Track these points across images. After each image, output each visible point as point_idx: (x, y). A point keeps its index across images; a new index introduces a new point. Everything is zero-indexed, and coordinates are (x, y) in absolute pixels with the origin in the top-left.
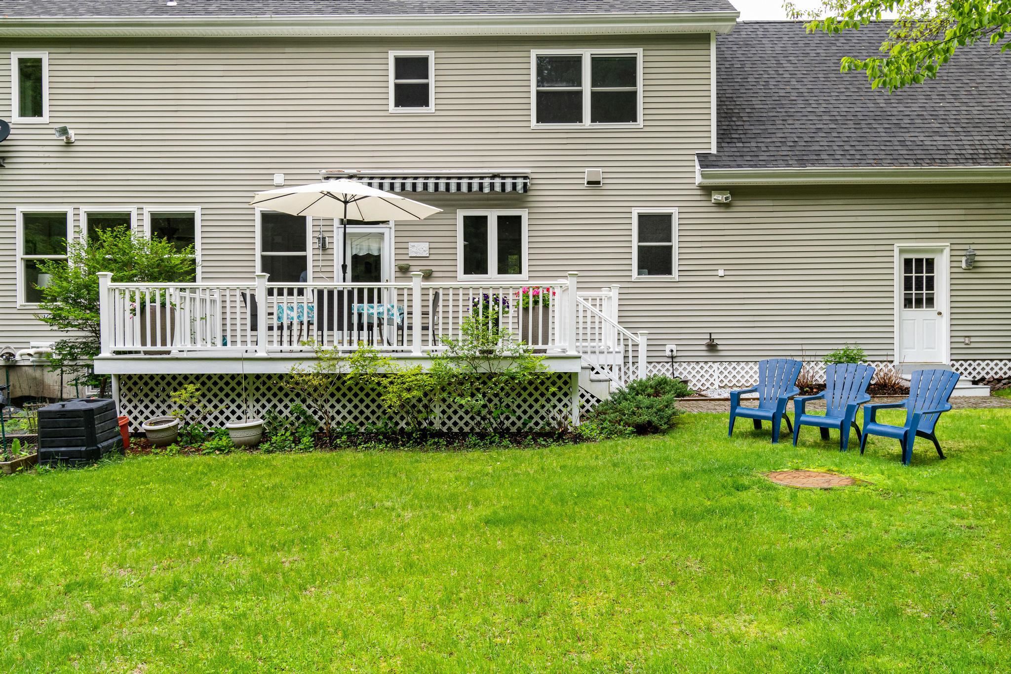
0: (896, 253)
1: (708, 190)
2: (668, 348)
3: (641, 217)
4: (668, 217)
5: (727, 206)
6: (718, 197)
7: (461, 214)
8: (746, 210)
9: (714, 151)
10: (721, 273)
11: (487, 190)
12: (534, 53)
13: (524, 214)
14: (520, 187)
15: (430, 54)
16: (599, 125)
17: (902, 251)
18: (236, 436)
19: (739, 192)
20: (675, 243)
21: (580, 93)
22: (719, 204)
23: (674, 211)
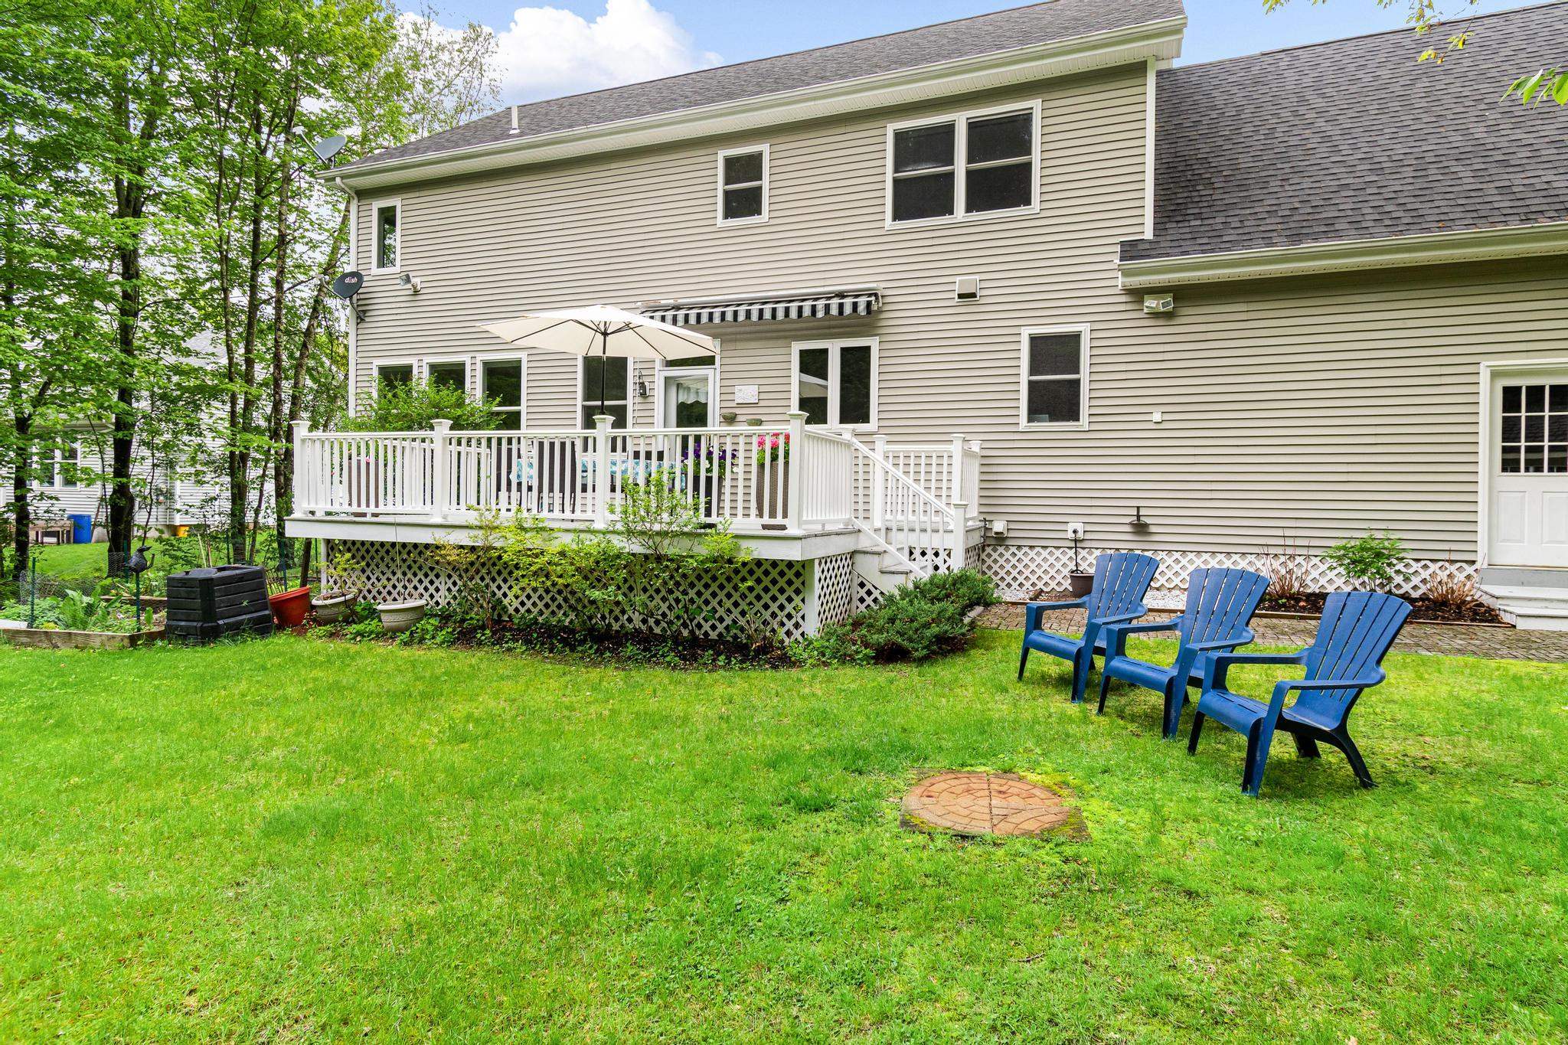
0: (1484, 378)
1: (1137, 294)
2: (1070, 527)
3: (1034, 340)
4: (1076, 338)
5: (1169, 316)
6: (1151, 303)
7: (797, 347)
8: (1197, 320)
9: (1149, 235)
10: (1157, 417)
11: (820, 314)
12: (892, 127)
13: (873, 342)
14: (862, 308)
15: (764, 148)
16: (976, 216)
17: (1495, 375)
18: (388, 620)
19: (1186, 295)
20: (1084, 375)
21: (951, 175)
22: (1155, 315)
23: (1084, 329)
